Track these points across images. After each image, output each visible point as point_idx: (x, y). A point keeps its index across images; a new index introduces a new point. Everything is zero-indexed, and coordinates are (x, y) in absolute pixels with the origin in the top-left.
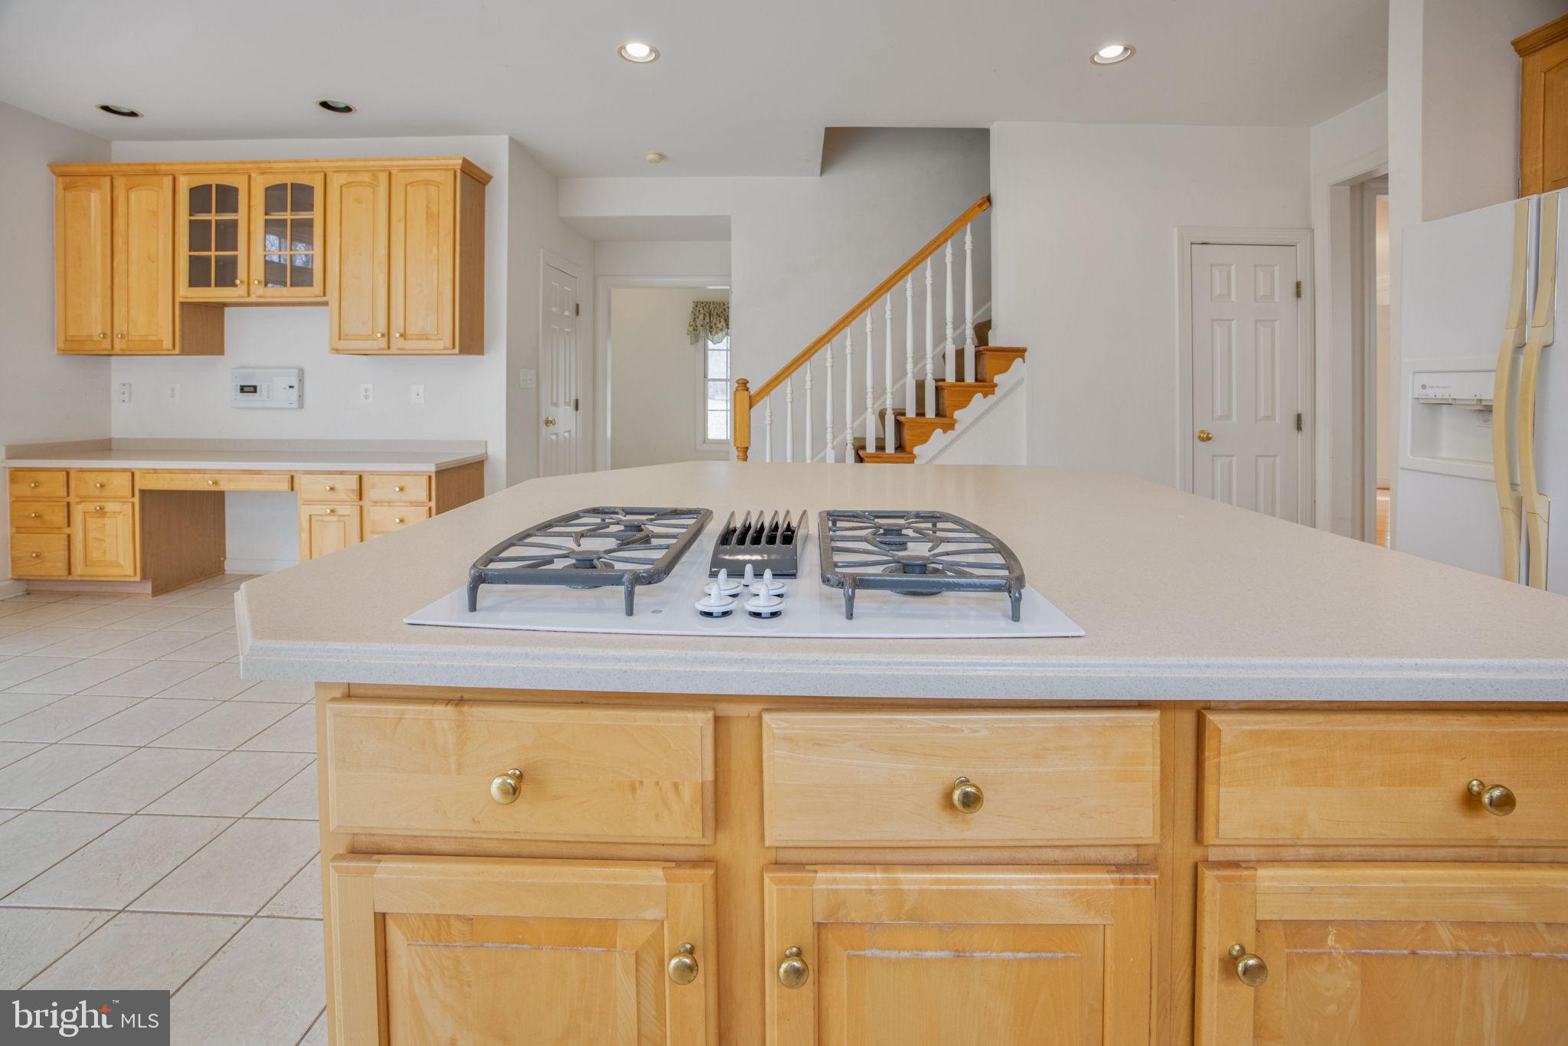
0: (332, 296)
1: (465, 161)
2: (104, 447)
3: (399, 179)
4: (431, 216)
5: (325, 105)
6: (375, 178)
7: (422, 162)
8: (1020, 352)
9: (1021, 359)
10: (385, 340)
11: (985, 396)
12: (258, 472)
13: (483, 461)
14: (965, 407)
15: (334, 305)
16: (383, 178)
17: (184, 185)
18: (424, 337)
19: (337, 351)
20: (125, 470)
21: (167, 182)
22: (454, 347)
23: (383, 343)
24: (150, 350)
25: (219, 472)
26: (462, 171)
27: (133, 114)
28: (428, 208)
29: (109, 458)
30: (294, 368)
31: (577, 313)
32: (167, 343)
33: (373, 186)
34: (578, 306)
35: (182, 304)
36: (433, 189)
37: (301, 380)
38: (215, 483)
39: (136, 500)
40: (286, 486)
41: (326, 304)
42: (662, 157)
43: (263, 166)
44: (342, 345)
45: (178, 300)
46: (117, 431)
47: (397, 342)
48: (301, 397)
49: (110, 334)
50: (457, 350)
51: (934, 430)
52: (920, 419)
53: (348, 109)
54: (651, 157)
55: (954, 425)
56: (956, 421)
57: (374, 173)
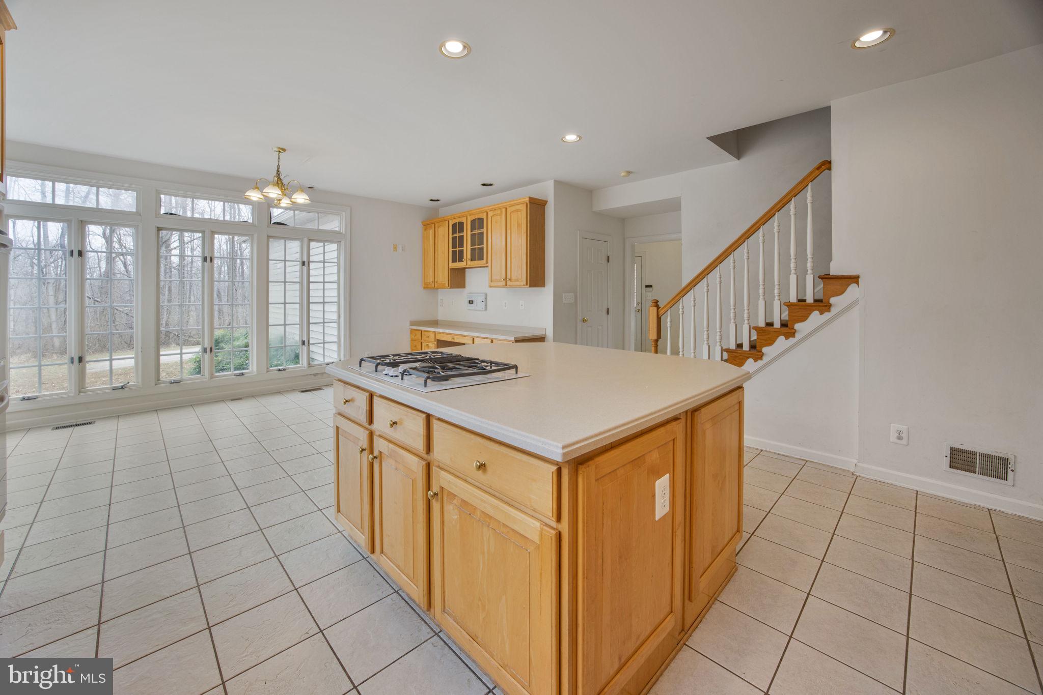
0: (489, 264)
1: (530, 198)
2: (435, 323)
3: (509, 210)
4: (519, 225)
5: (484, 185)
6: (501, 212)
7: (516, 202)
8: (855, 279)
9: (855, 285)
10: (504, 282)
11: (821, 313)
12: (464, 336)
13: (544, 338)
14: (804, 321)
15: (490, 267)
16: (504, 210)
17: (451, 223)
18: (517, 280)
19: (490, 286)
20: (433, 332)
21: (447, 222)
22: (527, 284)
23: (504, 283)
24: (443, 287)
25: (455, 334)
26: (530, 202)
27: (438, 200)
28: (518, 222)
29: (437, 328)
30: (482, 293)
31: (608, 261)
32: (447, 285)
33: (501, 215)
34: (608, 257)
35: (451, 269)
36: (519, 213)
37: (486, 299)
38: (453, 339)
39: (436, 343)
40: (471, 342)
41: (488, 266)
42: (629, 173)
43: (470, 212)
44: (493, 284)
45: (450, 268)
46: (440, 317)
47: (509, 283)
48: (486, 305)
49: (434, 282)
50: (528, 286)
51: (778, 337)
52: (769, 329)
53: (491, 185)
54: (623, 174)
55: (794, 333)
56: (796, 331)
57: (500, 209)
